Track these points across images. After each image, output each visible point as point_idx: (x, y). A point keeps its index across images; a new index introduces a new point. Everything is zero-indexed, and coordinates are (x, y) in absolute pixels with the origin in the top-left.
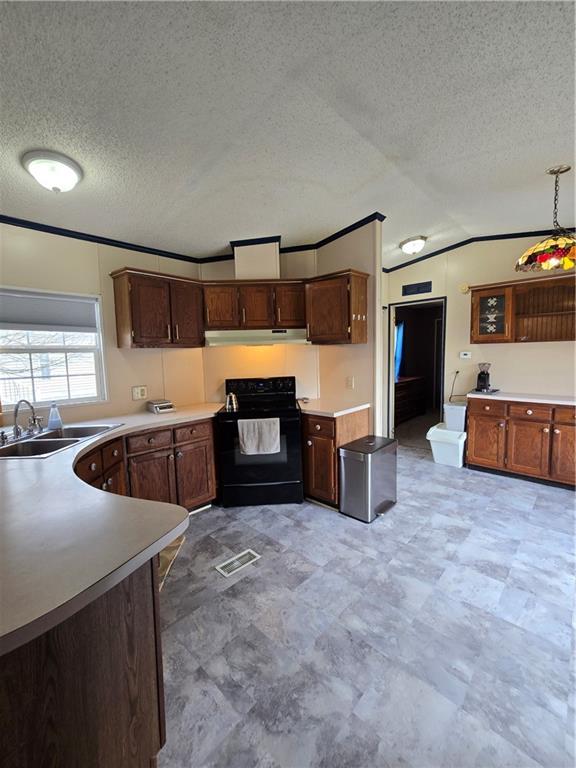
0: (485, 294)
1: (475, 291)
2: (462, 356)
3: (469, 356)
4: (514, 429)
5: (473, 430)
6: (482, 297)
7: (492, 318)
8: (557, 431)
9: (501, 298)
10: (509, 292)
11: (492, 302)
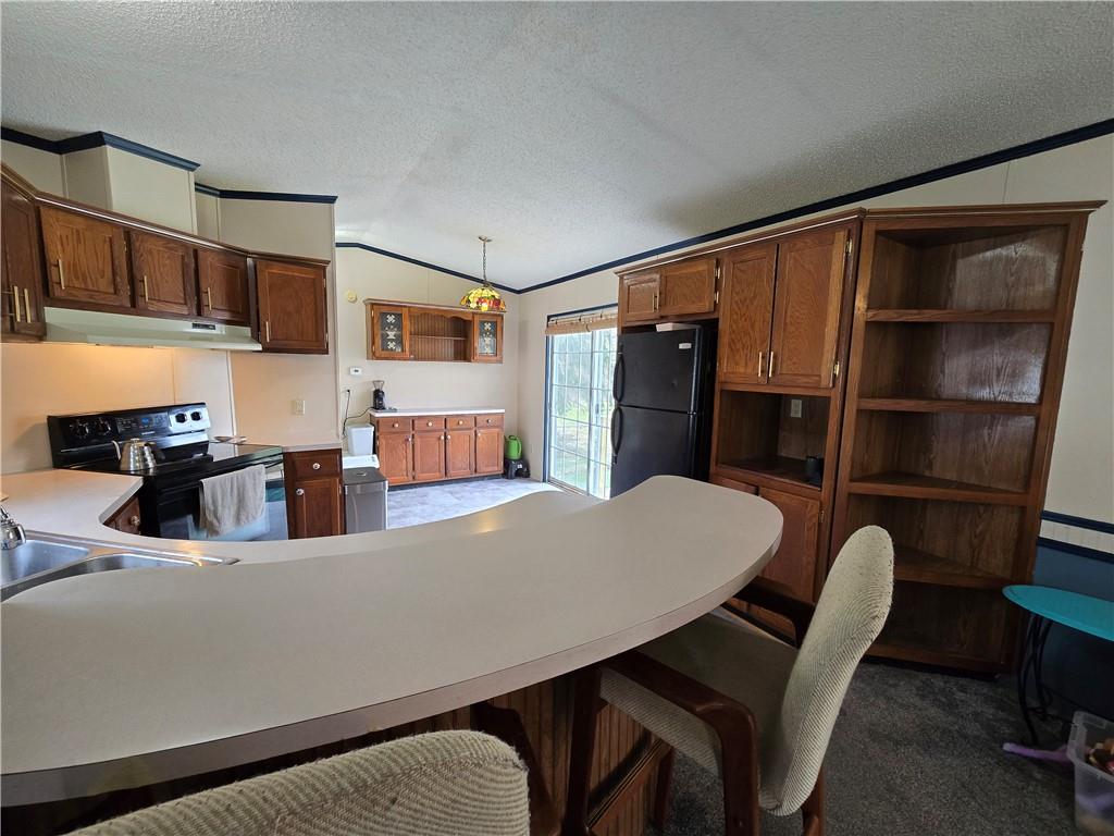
0: (385, 310)
1: (373, 305)
2: (353, 373)
3: (359, 373)
4: (418, 441)
5: (382, 451)
6: (380, 312)
7: (391, 335)
8: (449, 437)
9: (399, 317)
10: (405, 311)
11: (391, 319)
